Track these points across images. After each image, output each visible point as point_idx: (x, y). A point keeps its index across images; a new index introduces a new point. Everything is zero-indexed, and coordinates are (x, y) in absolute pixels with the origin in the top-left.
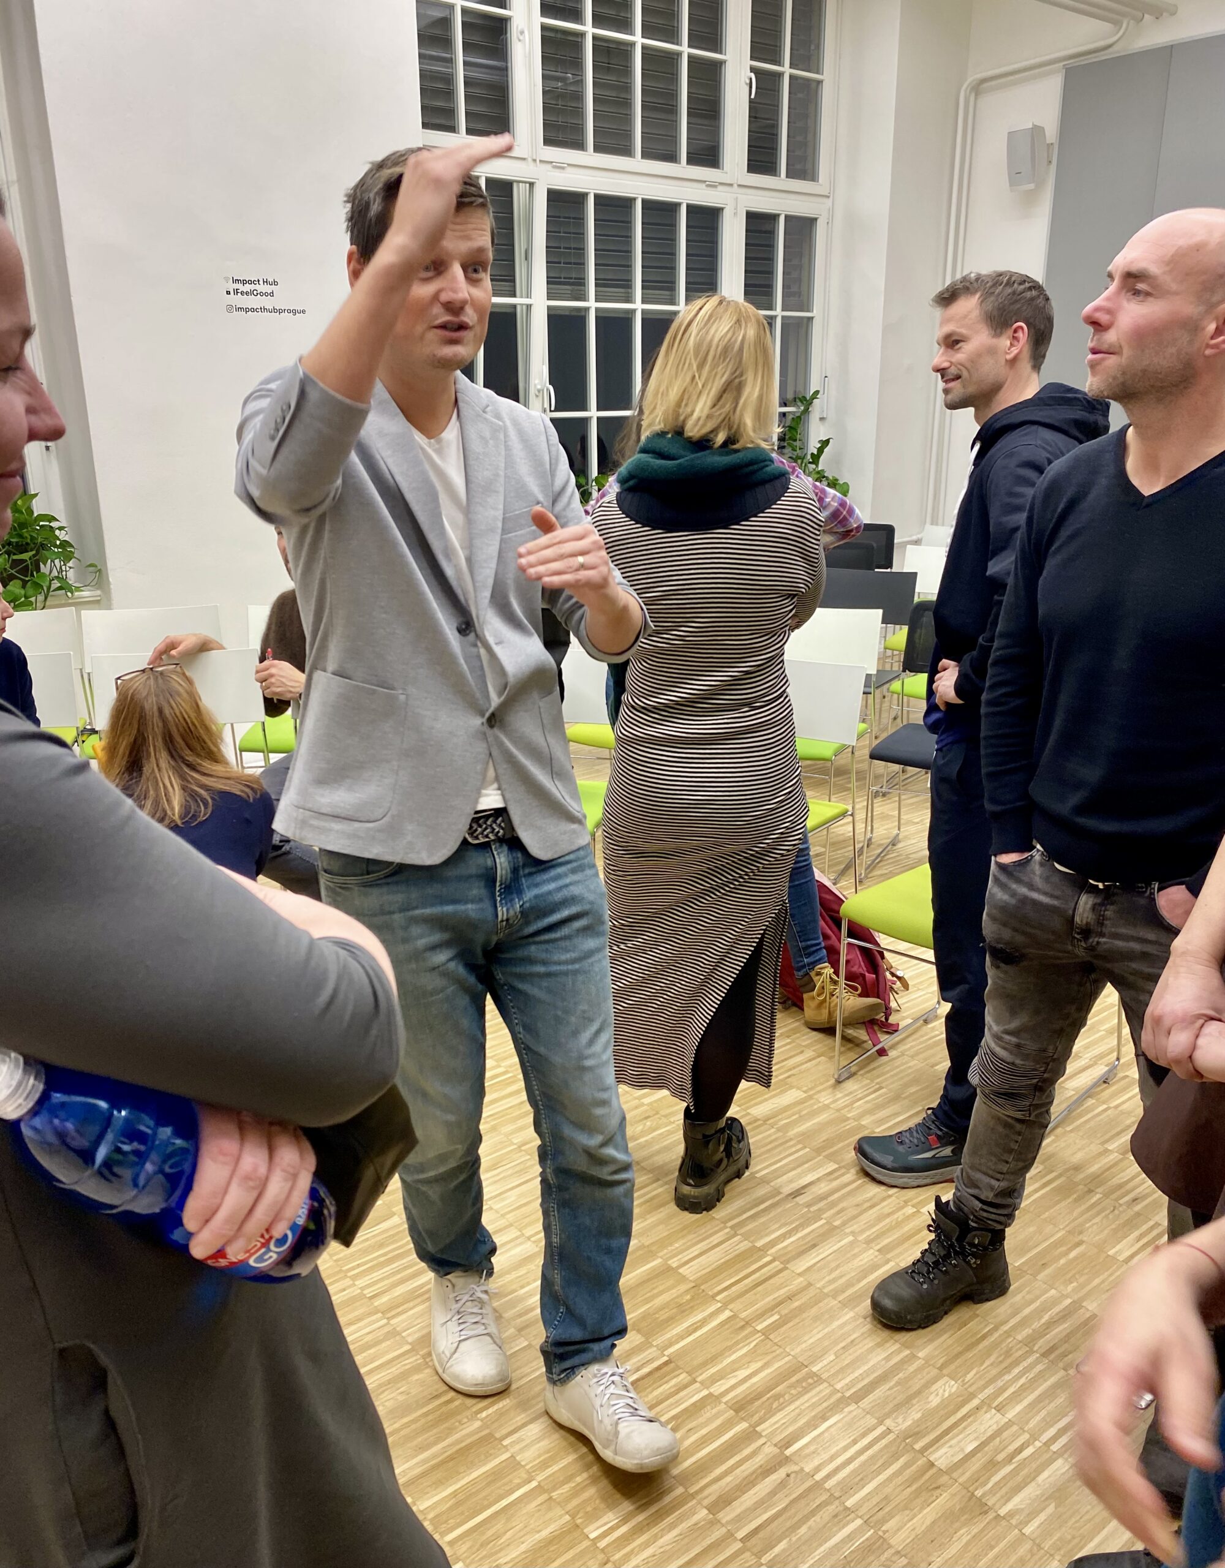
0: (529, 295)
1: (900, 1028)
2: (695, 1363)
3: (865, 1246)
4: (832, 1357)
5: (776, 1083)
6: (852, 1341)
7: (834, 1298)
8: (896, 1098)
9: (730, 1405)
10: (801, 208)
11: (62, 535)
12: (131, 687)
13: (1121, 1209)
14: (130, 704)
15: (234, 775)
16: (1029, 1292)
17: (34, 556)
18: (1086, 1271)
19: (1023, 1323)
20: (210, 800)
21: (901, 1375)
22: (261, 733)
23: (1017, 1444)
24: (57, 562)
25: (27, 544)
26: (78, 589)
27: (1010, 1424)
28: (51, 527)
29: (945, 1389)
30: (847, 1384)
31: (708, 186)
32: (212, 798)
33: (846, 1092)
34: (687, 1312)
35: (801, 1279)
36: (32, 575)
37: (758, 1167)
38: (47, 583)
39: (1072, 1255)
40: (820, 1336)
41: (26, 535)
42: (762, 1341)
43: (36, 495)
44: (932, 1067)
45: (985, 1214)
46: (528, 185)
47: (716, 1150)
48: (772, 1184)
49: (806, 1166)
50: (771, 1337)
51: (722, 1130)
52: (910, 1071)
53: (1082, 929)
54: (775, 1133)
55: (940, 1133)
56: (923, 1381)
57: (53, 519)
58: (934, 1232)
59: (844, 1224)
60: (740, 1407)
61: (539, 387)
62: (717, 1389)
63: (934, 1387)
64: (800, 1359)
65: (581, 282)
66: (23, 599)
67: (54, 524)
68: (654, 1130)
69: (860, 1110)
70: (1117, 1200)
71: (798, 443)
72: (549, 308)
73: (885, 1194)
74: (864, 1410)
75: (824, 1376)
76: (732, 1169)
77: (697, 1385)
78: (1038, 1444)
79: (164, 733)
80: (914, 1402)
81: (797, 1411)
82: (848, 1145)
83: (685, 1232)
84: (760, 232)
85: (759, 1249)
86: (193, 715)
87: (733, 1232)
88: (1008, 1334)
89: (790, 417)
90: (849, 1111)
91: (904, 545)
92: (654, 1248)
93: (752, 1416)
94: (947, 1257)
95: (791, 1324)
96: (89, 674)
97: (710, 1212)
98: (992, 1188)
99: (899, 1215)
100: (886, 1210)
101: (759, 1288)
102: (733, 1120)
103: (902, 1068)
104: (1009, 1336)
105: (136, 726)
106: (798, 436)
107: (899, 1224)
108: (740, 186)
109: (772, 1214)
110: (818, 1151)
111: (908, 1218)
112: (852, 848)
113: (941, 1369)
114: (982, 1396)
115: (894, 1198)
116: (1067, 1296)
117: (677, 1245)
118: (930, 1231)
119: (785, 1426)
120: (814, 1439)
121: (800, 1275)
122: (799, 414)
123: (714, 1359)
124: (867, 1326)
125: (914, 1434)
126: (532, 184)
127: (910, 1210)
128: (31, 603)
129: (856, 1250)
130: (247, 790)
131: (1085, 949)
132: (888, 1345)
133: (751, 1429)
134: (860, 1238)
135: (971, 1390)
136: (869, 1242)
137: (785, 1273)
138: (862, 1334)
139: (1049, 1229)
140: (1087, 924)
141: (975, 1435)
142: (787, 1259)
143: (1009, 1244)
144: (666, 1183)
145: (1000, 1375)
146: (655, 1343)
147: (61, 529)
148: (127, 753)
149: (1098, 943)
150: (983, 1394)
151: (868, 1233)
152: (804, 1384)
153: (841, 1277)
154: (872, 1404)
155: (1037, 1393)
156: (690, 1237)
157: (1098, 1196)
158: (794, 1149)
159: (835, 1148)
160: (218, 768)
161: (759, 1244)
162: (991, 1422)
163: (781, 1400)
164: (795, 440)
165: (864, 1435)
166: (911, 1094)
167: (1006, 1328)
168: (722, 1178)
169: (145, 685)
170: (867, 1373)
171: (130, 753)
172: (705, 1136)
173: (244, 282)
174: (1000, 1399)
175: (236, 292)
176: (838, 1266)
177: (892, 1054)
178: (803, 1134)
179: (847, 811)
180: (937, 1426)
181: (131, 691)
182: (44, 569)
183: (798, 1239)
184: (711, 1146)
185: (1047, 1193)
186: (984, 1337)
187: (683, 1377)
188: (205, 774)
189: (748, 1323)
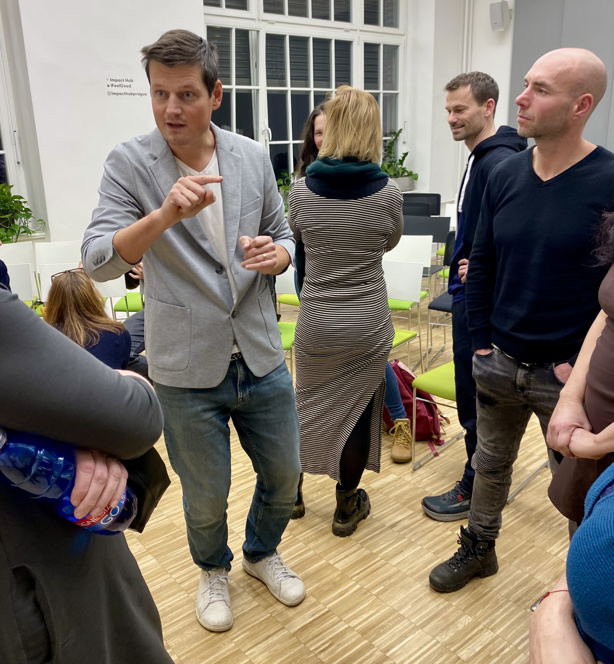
0: (257, 85)
1: (445, 442)
2: (342, 611)
3: (426, 551)
4: (410, 606)
5: (383, 472)
6: (420, 598)
7: (411, 577)
8: (443, 477)
9: (359, 631)
10: (391, 41)
11: (25, 206)
12: (59, 280)
13: (553, 529)
14: (58, 288)
15: (110, 322)
16: (507, 572)
17: (11, 216)
18: (536, 560)
19: (504, 587)
20: (99, 335)
21: (444, 615)
22: (125, 302)
23: (501, 647)
24: (23, 219)
25: (8, 210)
26: (33, 232)
27: (497, 637)
28: (20, 202)
29: (467, 620)
30: (417, 620)
31: (345, 31)
32: (100, 334)
33: (418, 475)
34: (338, 586)
35: (395, 568)
36: (11, 226)
37: (374, 513)
38: (18, 230)
39: (529, 552)
40: (404, 596)
41: (7, 206)
42: (376, 599)
43: (13, 186)
44: (461, 461)
45: (485, 533)
46: (256, 32)
47: (352, 505)
48: (381, 521)
49: (398, 512)
50: (380, 597)
51: (355, 495)
52: (450, 463)
53: (520, 387)
54: (382, 496)
55: (462, 494)
56: (454, 618)
57: (21, 197)
58: (461, 544)
59: (417, 540)
60: (364, 633)
61: (263, 129)
62: (352, 624)
63: (461, 620)
64: (394, 608)
65: (283, 78)
66: (6, 238)
67: (22, 200)
68: (323, 496)
69: (425, 484)
70: (551, 525)
71: (392, 155)
72: (268, 91)
73: (437, 525)
74: (426, 632)
75: (406, 616)
76: (361, 514)
77: (343, 622)
78: (511, 646)
79: (75, 303)
80: (451, 627)
81: (393, 634)
82: (419, 501)
83: (337, 547)
84: (372, 52)
85: (374, 554)
86: (89, 294)
87: (361, 546)
88: (497, 592)
89: (388, 142)
90: (420, 484)
91: (445, 203)
92: (321, 555)
93: (370, 637)
94: (467, 555)
95: (389, 591)
96: (39, 274)
97: (350, 537)
98: (488, 519)
99: (444, 535)
100: (438, 533)
101: (375, 573)
102: (361, 490)
103: (446, 462)
104: (498, 593)
105: (61, 300)
106: (393, 151)
107: (444, 539)
108: (361, 31)
109: (381, 537)
110: (404, 504)
111: (448, 537)
112: (420, 354)
113: (464, 610)
114: (484, 624)
115: (441, 527)
116: (526, 573)
117: (333, 553)
118: (459, 543)
119: (386, 641)
120: (401, 647)
121: (394, 566)
122: (392, 141)
123: (351, 609)
124: (428, 590)
125: (451, 643)
126: (258, 31)
127: (449, 533)
128: (10, 239)
129: (422, 554)
130: (117, 329)
131: (523, 396)
132: (437, 600)
133: (369, 643)
134: (424, 547)
135: (479, 621)
136: (429, 549)
137: (388, 565)
138: (425, 595)
139: (518, 540)
140: (523, 384)
141: (481, 643)
142: (388, 558)
143: (497, 548)
144: (328, 523)
145: (493, 613)
146: (322, 602)
147: (25, 202)
148: (57, 313)
149: (529, 393)
150: (485, 622)
151: (429, 544)
152: (396, 620)
153: (415, 566)
154: (430, 629)
155: (511, 621)
156: (340, 549)
157: (542, 523)
158: (392, 504)
159: (412, 503)
160: (102, 319)
161: (374, 551)
162: (488, 637)
163: (385, 629)
164: (391, 153)
165: (425, 645)
166: (450, 475)
167: (496, 590)
168: (356, 519)
169: (66, 279)
170: (427, 614)
171: (59, 313)
172: (346, 498)
173: (116, 81)
174: (493, 625)
175: (112, 85)
176: (413, 562)
177: (441, 455)
178: (396, 496)
179: (416, 335)
180: (462, 639)
181: (59, 282)
182: (17, 222)
183: (394, 548)
184: (350, 502)
185: (517, 522)
186: (485, 594)
187: (336, 619)
188: (96, 322)
189: (368, 591)
